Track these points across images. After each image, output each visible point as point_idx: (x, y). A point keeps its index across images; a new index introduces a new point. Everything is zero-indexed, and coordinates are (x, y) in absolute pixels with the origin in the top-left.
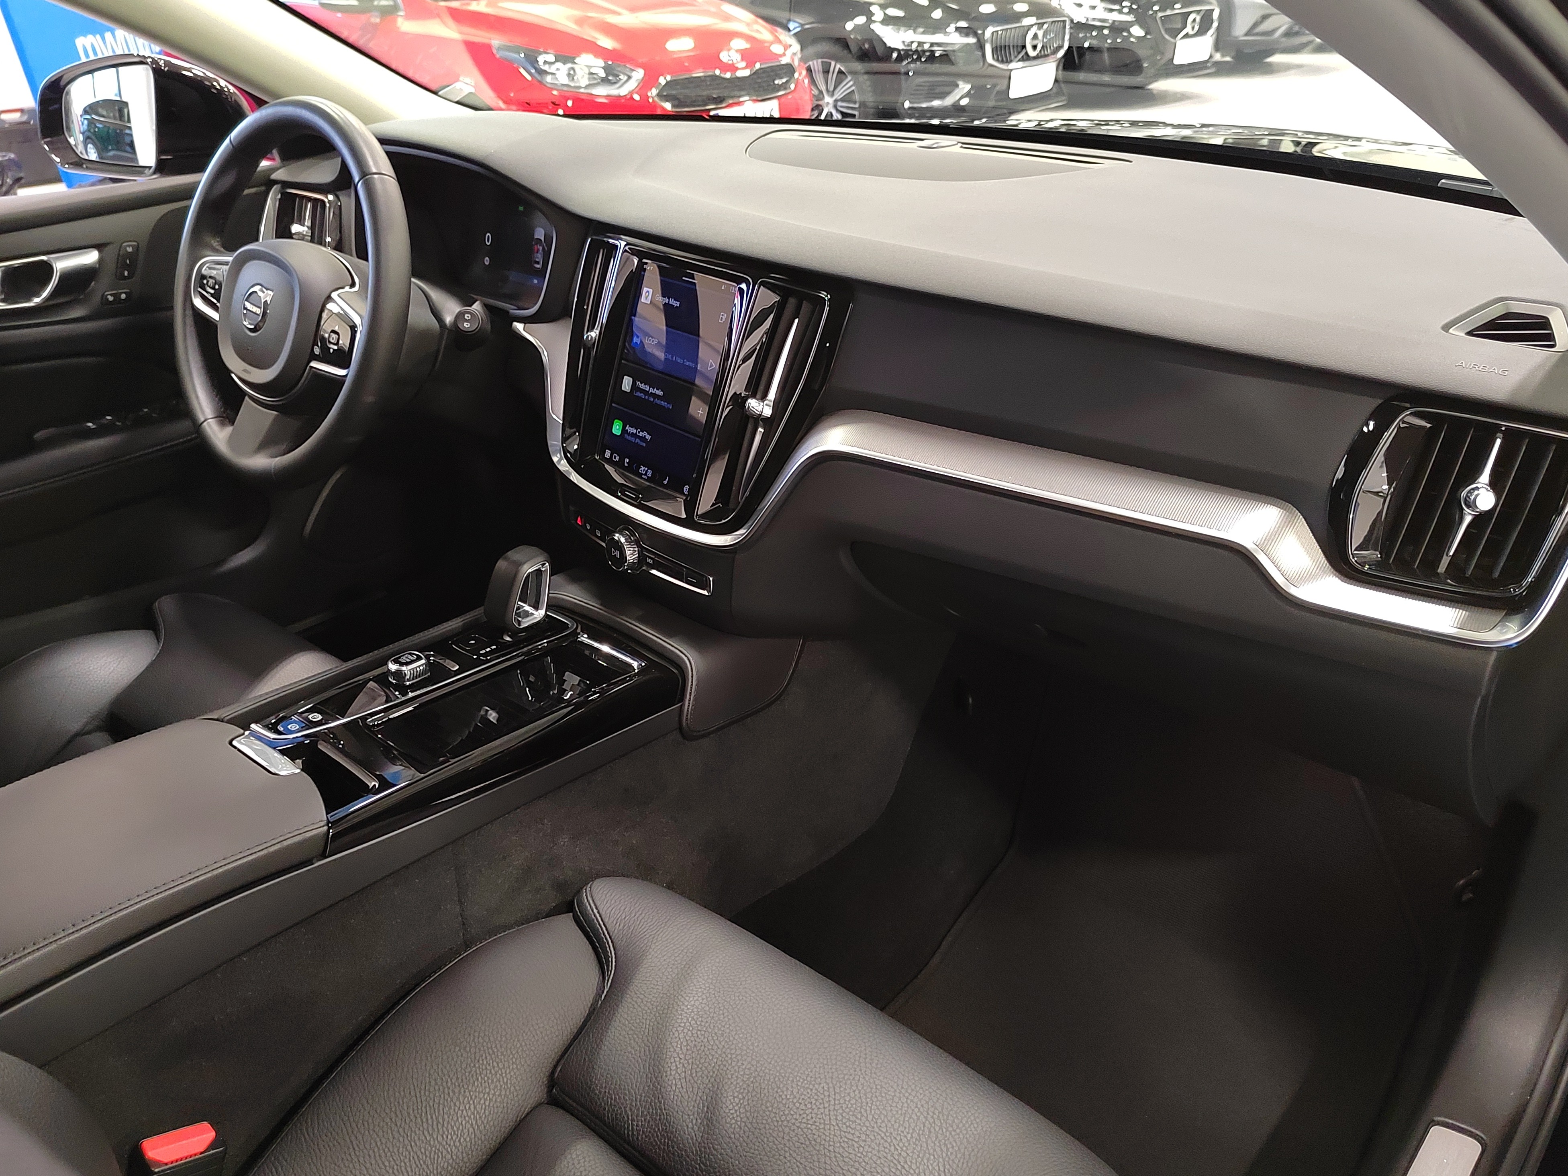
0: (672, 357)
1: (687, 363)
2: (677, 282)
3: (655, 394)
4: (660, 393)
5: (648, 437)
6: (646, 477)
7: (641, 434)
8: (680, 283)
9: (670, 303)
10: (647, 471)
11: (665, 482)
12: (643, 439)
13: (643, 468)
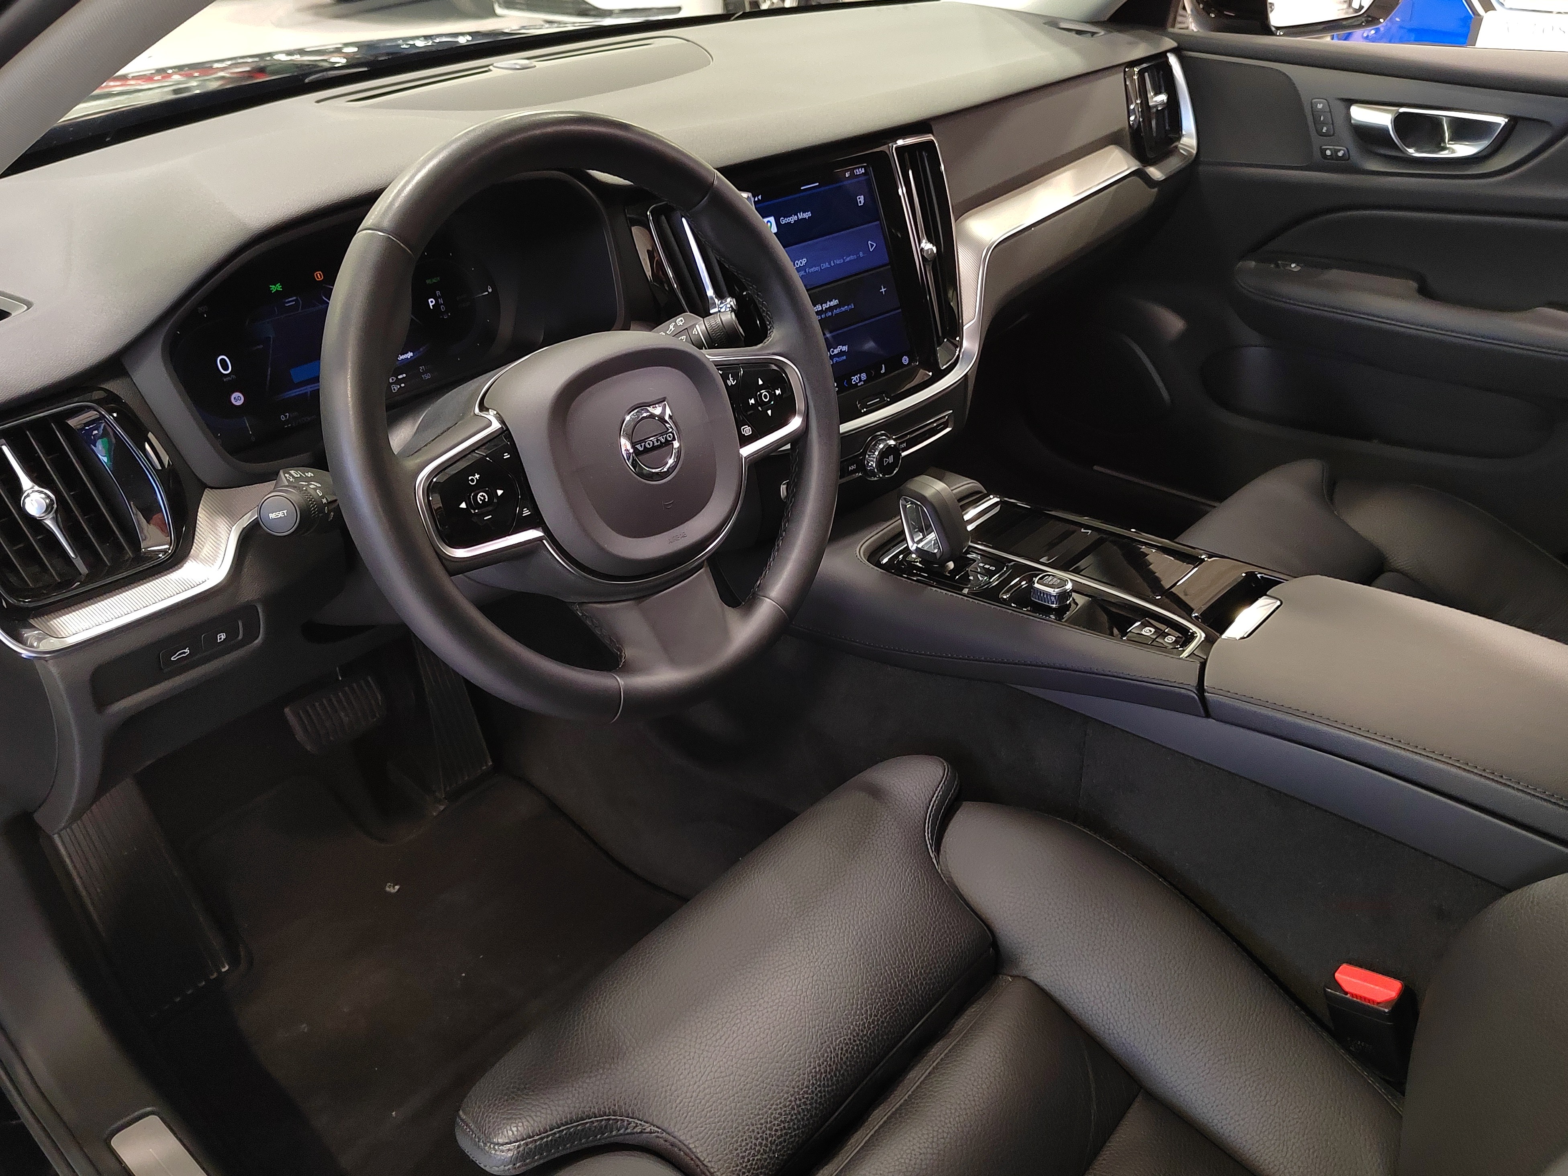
0: (830, 264)
1: (848, 259)
2: (798, 195)
3: (830, 307)
4: (835, 302)
5: (845, 348)
6: (862, 383)
7: (836, 352)
8: (801, 194)
9: (800, 217)
10: (860, 378)
11: (883, 371)
12: (842, 353)
13: (854, 378)
